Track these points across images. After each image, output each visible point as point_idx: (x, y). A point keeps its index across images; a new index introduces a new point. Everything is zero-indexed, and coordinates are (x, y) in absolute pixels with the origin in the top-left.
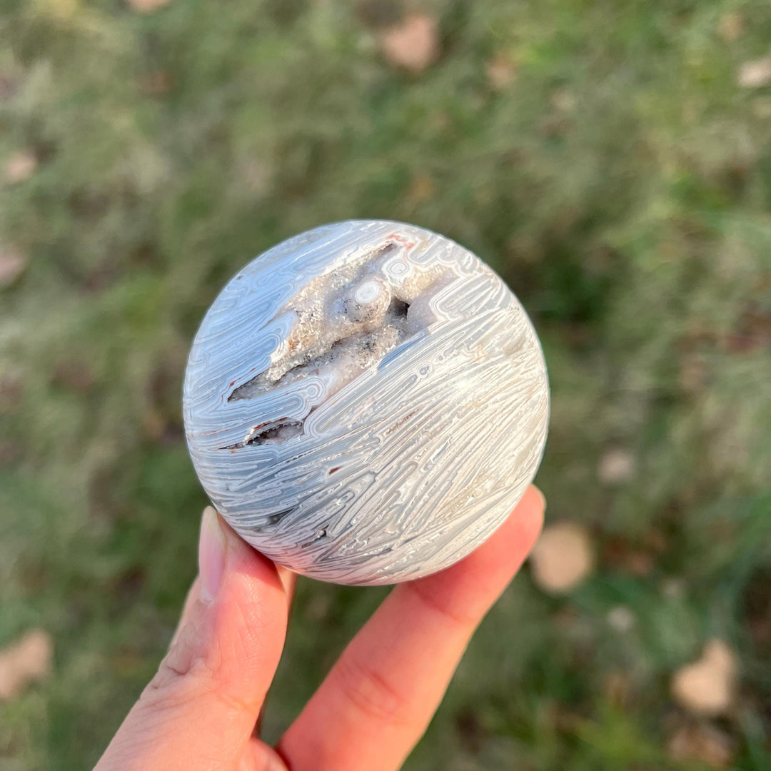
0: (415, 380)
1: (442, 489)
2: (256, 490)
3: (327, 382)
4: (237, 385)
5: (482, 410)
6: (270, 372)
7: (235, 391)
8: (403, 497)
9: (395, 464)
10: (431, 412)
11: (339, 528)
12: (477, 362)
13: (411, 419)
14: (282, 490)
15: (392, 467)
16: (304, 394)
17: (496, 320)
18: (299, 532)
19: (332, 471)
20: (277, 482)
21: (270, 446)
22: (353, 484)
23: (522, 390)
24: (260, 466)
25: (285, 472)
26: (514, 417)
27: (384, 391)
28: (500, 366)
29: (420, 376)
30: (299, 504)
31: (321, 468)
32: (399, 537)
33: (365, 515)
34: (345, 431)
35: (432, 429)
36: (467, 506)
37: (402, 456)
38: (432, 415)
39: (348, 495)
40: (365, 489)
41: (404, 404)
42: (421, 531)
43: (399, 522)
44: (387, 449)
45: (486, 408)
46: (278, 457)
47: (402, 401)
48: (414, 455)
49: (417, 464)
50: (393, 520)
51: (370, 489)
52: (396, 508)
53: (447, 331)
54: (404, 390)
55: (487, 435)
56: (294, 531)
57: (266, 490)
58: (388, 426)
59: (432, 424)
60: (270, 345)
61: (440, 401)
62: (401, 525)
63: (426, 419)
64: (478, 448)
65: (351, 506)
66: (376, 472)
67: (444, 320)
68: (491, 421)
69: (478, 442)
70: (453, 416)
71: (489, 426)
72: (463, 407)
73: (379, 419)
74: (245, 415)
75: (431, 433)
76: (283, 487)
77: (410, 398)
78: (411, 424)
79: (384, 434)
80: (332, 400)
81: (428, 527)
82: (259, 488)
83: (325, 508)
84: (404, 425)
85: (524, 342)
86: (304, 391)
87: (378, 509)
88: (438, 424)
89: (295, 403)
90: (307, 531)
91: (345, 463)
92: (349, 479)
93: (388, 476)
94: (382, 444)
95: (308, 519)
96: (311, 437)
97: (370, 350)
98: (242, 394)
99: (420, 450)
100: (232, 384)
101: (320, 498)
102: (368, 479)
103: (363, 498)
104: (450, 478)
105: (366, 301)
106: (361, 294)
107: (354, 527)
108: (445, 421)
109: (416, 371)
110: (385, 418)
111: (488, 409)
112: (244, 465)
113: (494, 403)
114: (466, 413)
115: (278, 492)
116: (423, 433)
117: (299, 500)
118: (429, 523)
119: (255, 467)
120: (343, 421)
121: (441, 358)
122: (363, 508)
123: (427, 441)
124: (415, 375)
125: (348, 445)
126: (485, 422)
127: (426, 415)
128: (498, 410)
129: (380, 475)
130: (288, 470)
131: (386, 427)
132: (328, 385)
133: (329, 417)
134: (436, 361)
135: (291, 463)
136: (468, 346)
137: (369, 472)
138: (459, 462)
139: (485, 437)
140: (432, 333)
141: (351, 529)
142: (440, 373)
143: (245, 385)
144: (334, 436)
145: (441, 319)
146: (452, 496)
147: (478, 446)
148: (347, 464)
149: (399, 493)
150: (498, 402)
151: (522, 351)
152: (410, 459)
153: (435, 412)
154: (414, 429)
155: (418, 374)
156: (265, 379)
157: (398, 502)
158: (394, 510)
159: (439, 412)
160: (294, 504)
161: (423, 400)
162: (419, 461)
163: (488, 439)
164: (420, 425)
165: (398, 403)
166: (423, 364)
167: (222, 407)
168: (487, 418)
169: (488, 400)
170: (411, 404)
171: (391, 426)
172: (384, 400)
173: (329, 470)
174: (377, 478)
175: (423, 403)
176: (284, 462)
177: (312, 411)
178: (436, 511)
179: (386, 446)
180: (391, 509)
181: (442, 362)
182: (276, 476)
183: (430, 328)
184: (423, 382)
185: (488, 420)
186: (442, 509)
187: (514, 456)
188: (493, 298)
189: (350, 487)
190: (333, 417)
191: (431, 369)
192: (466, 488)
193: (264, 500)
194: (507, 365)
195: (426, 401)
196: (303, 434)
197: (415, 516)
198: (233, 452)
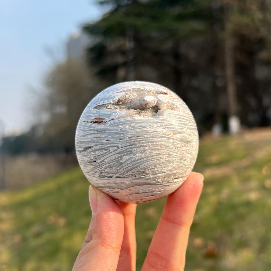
0: (146, 127)
1: (136, 165)
2: (85, 137)
3: (121, 114)
4: (98, 105)
5: (162, 150)
6: (108, 105)
7: (97, 106)
8: (123, 160)
9: (126, 148)
10: (145, 139)
11: (100, 160)
12: (169, 135)
13: (138, 138)
14: (91, 140)
15: (124, 149)
16: (113, 114)
17: (183, 129)
18: (90, 156)
19: (107, 140)
20: (91, 137)
21: (95, 125)
22: (111, 148)
23: (179, 154)
24: (90, 130)
25: (95, 134)
26: (172, 160)
27: (135, 125)
28: (176, 141)
29: (148, 127)
30: (93, 146)
31: (105, 138)
32: (116, 174)
33: (109, 160)
34: (117, 130)
35: (142, 144)
36: (141, 177)
37: (129, 147)
38: (145, 140)
39: (108, 150)
40: (113, 151)
41: (139, 132)
42: (124, 176)
43: (118, 168)
44: (126, 142)
45: (163, 150)
46: (96, 129)
47: (138, 131)
48: (133, 149)
49: (132, 152)
50: (117, 166)
51: (115, 152)
52: (119, 163)
53: (165, 121)
54: (141, 128)
55: (159, 158)
56: (89, 155)
57: (88, 138)
58: (130, 135)
59: (144, 143)
60: (113, 98)
61: (150, 138)
62: (119, 170)
63: (143, 140)
64: (154, 160)
65: (107, 154)
66: (119, 147)
67: (166, 117)
68: (163, 155)
69: (155, 158)
70: (151, 145)
71: (161, 156)
72: (156, 144)
73: (129, 132)
74: (94, 113)
75: (142, 146)
76: (92, 139)
77: (141, 131)
78: (137, 139)
79: (128, 137)
80: (119, 119)
81: (126, 176)
82: (86, 137)
83: (100, 151)
84: (135, 138)
85: (190, 143)
86: (113, 113)
87: (114, 160)
88: (145, 144)
89: (109, 115)
90: (91, 157)
91: (112, 139)
92: (110, 145)
93: (122, 151)
94: (125, 140)
95: (94, 153)
96: (107, 127)
97: (139, 113)
98: (97, 108)
99: (135, 148)
100: (97, 104)
101: (100, 147)
102: (116, 148)
103: (111, 154)
104: (140, 164)
105: (147, 100)
106: (147, 98)
107: (105, 162)
108: (148, 145)
109: (148, 125)
110: (131, 133)
111: (164, 150)
112: (86, 128)
113: (167, 150)
114: (156, 146)
115: (90, 140)
116: (139, 144)
117: (94, 145)
118: (127, 175)
119: (88, 129)
120: (118, 127)
121: (158, 126)
122: (110, 157)
123: (139, 147)
124: (147, 126)
125: (116, 135)
126: (161, 154)
127: (143, 139)
128: (167, 154)
129: (120, 149)
130: (96, 134)
131: (129, 136)
132: (121, 115)
133: (115, 124)
134: (156, 126)
135: (98, 132)
136: (169, 129)
137: (117, 146)
138: (146, 160)
139: (158, 159)
140: (160, 119)
141: (103, 163)
142: (155, 130)
143: (100, 106)
144: (113, 130)
145: (165, 117)
146: (138, 170)
147: (154, 159)
148: (112, 140)
149: (122, 158)
150: (168, 151)
151: (187, 145)
152: (131, 150)
153: (147, 140)
154: (137, 141)
155: (148, 126)
156: (106, 106)
157: (121, 161)
158: (118, 163)
159: (147, 141)
160: (92, 146)
161: (145, 134)
162: (133, 151)
163: (159, 160)
164: (140, 141)
165: (137, 131)
166: (151, 124)
167: (91, 110)
168: (162, 153)
169: (166, 148)
170: (140, 133)
171: (131, 136)
172: (133, 127)
173: (106, 139)
174: (118, 149)
175: (144, 135)
176: (96, 131)
177: (112, 120)
178: (131, 172)
179: (126, 141)
180: (118, 162)
181: (157, 127)
182: (92, 134)
183: (160, 117)
184: (148, 129)
185: (162, 154)
186: (133, 172)
187: (165, 172)
188: (187, 124)
189: (109, 148)
190: (116, 124)
191: (153, 127)
192: (144, 171)
193: (86, 141)
194: (178, 143)
195: (146, 135)
196: (106, 125)
197: (124, 169)
198: (86, 123)
